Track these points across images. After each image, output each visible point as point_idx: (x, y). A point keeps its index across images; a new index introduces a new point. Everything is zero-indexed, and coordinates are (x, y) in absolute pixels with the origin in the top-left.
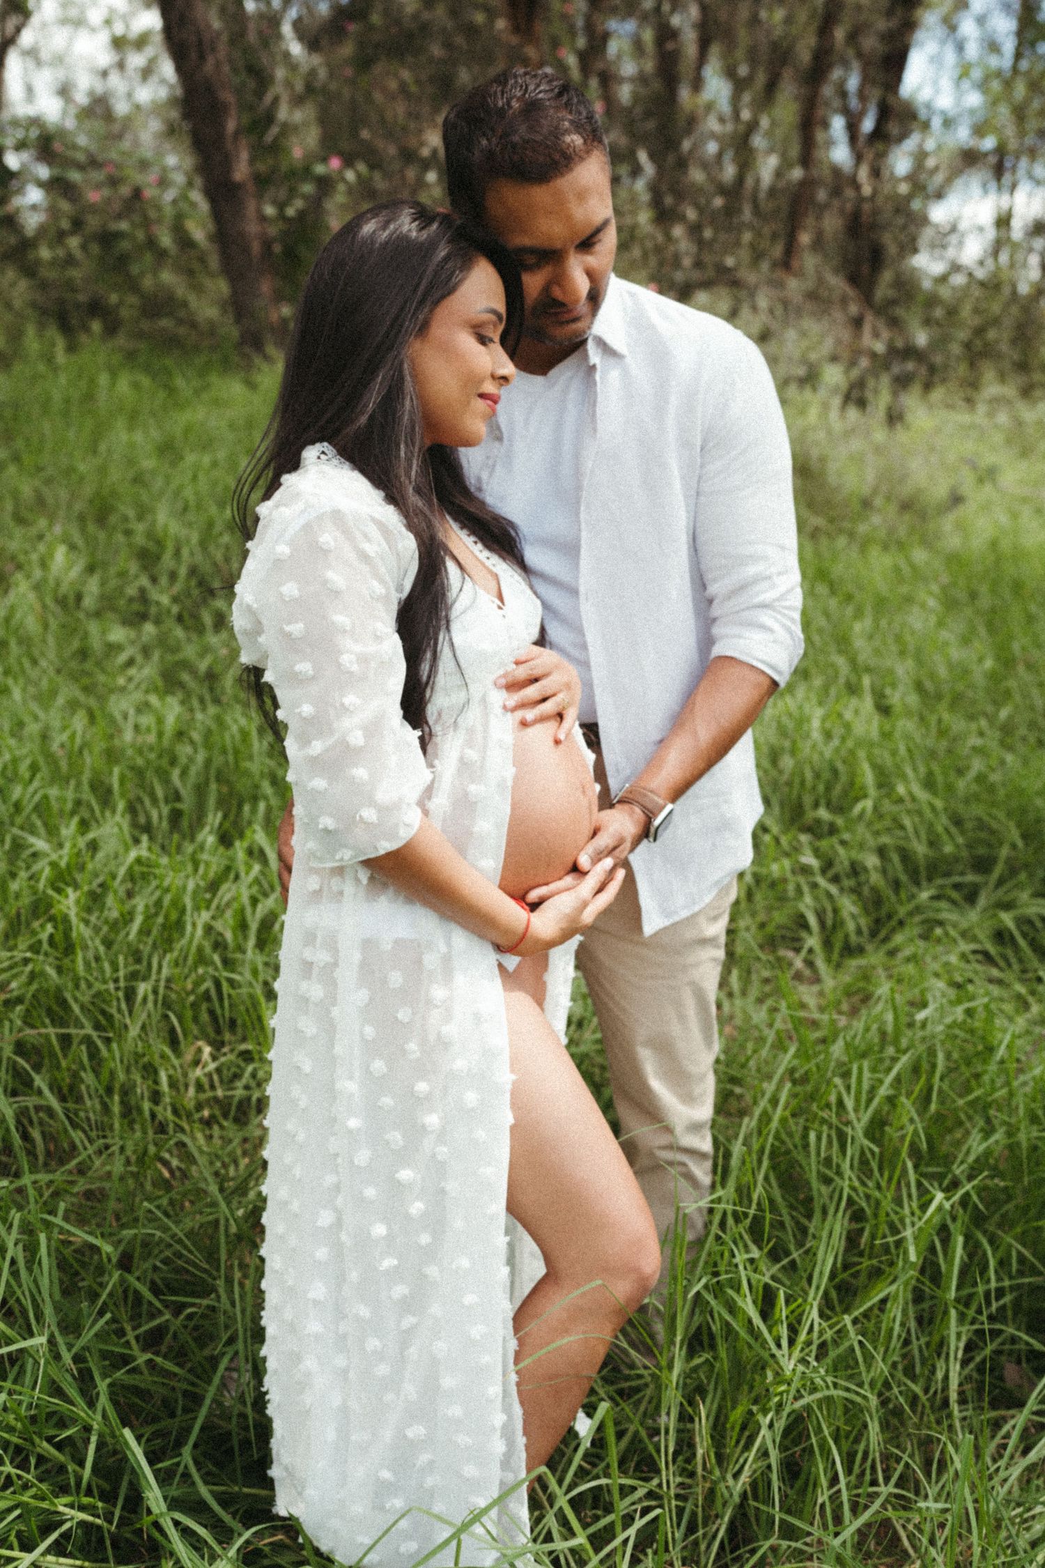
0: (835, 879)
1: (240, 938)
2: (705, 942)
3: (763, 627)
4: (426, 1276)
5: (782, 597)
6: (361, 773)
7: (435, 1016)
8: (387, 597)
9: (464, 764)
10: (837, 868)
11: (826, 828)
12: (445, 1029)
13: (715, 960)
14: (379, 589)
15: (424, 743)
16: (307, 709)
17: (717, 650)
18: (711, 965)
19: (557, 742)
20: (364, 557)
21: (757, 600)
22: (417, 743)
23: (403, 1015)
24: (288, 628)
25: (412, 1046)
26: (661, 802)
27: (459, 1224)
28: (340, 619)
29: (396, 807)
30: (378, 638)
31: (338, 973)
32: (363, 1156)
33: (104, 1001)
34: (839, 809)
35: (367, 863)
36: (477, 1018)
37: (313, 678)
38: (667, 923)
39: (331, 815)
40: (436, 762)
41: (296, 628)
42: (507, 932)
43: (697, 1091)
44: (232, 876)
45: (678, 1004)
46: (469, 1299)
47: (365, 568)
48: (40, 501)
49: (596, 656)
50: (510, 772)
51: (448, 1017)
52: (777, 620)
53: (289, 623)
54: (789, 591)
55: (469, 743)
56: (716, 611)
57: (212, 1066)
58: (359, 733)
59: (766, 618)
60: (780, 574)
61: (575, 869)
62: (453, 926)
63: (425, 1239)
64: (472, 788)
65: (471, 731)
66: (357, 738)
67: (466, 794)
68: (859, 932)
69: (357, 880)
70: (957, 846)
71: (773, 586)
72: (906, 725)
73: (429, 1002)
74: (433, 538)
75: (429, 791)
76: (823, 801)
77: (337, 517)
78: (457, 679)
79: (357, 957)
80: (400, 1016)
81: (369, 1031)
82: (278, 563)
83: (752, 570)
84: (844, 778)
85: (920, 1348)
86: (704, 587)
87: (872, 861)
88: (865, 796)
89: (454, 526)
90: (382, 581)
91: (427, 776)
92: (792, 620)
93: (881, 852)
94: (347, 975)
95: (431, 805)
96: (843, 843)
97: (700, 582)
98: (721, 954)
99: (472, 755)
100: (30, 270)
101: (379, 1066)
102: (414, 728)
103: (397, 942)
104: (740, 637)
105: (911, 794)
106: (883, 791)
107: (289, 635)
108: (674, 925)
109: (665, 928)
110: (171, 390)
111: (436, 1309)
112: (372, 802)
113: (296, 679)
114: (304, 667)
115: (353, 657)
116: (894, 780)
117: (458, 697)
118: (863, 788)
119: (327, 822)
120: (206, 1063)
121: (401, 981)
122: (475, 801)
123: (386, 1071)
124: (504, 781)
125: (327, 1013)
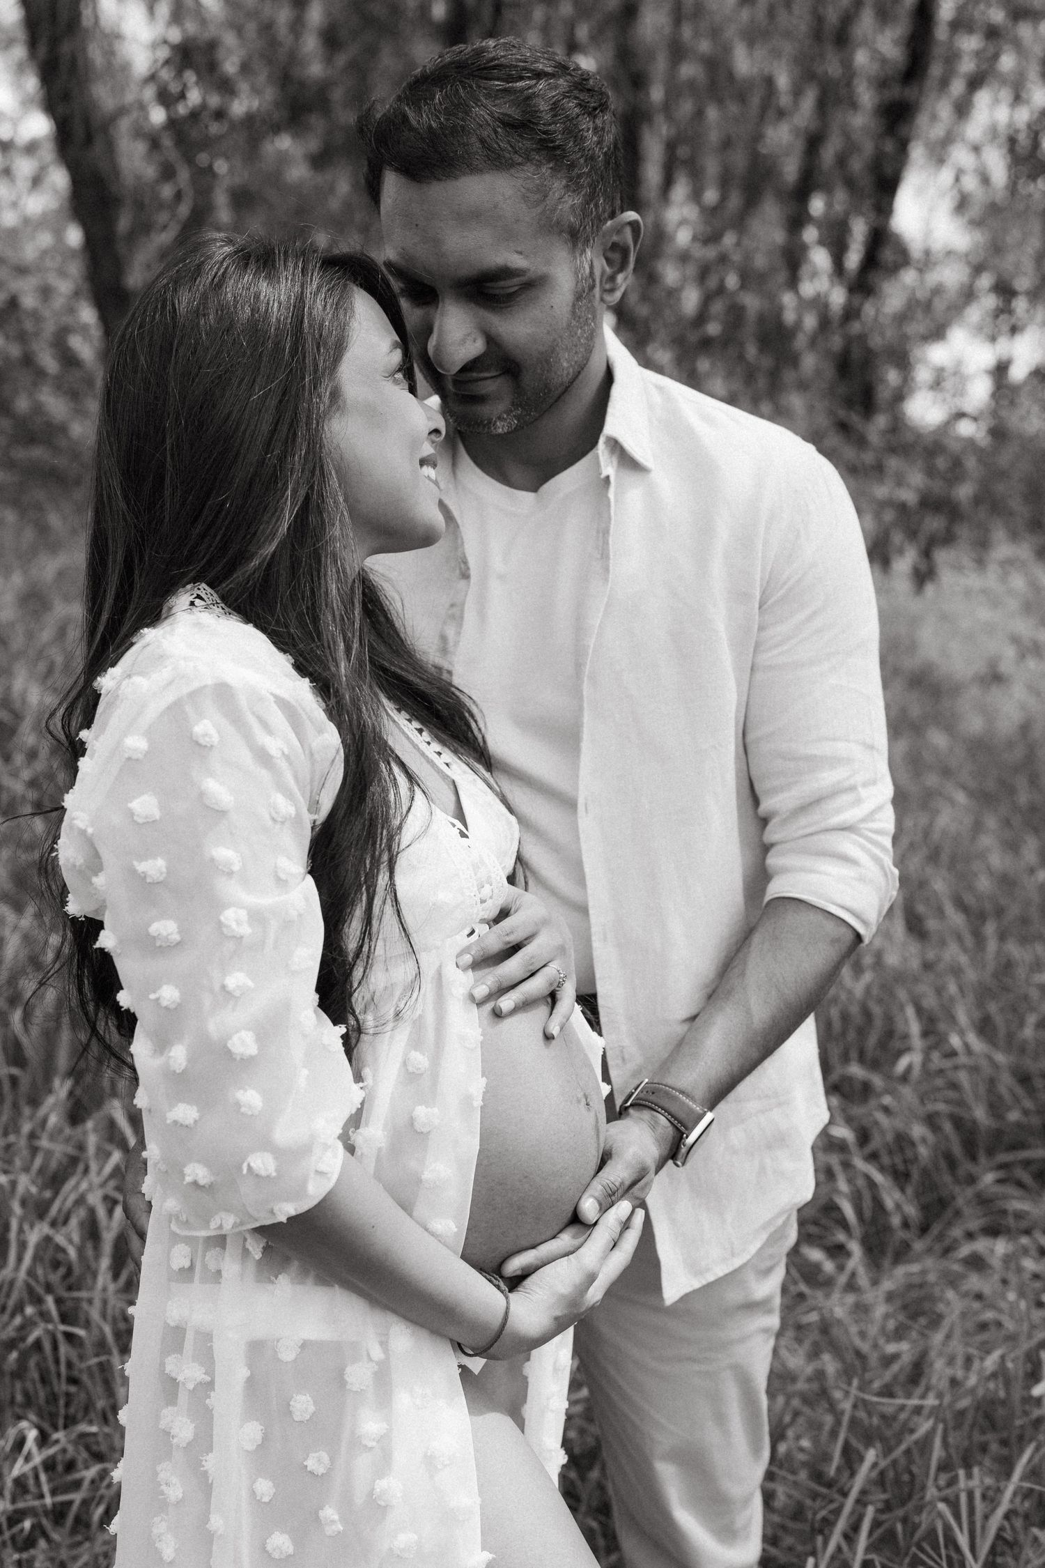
0: (873, 1157)
1: (90, 1252)
2: (752, 1307)
3: (845, 859)
5: (870, 817)
6: (250, 1098)
7: (363, 1464)
8: (298, 819)
9: (410, 1076)
10: (876, 1143)
11: (859, 1089)
12: (381, 1485)
13: (766, 1331)
14: (285, 807)
15: (350, 1045)
16: (169, 994)
17: (776, 888)
18: (759, 1339)
19: (548, 1037)
20: (263, 757)
21: (836, 820)
22: (339, 1043)
23: (316, 1462)
24: (141, 867)
25: (329, 1513)
26: (698, 1109)
28: (224, 853)
29: (304, 1150)
30: (281, 883)
31: (214, 1400)
34: (876, 1065)
35: (262, 1231)
36: (430, 1461)
37: (178, 944)
38: (696, 1284)
39: (206, 1162)
40: (367, 1072)
41: (154, 867)
42: (473, 1325)
43: (740, 1521)
44: (81, 1167)
45: (716, 1399)
47: (264, 774)
49: (598, 895)
50: (477, 1086)
51: (384, 1463)
52: (863, 848)
53: (142, 857)
54: (879, 808)
55: (416, 1042)
56: (773, 834)
57: (37, 1459)
58: (249, 1036)
59: (847, 845)
60: (865, 785)
61: (575, 1219)
62: (392, 1318)
64: (421, 1112)
65: (419, 1024)
66: (244, 1044)
67: (411, 1122)
68: (906, 1224)
69: (246, 1252)
70: (1026, 1112)
71: (858, 801)
72: (953, 953)
73: (356, 1443)
74: (362, 728)
75: (356, 1120)
76: (854, 1054)
77: (223, 694)
78: (401, 947)
79: (243, 1373)
80: (311, 1464)
81: (265, 1487)
82: (131, 765)
83: (828, 778)
84: (878, 1023)
86: (756, 801)
87: (918, 1131)
88: (908, 1049)
89: (389, 705)
90: (289, 795)
91: (356, 1094)
92: (883, 848)
93: (931, 1121)
94: (228, 1402)
95: (360, 1138)
96: (886, 1110)
97: (752, 794)
99: (420, 1060)
101: (281, 1542)
102: (335, 1023)
103: (305, 1345)
104: (812, 871)
105: (967, 1046)
106: (932, 1039)
107: (143, 878)
108: (709, 1286)
109: (695, 1292)
110: (43, 529)
112: (266, 1144)
113: (153, 947)
114: (166, 928)
115: (243, 914)
116: (942, 1026)
117: (402, 972)
118: (906, 1036)
119: (197, 1172)
120: (28, 1458)
121: (312, 1408)
122: (425, 1130)
123: (291, 1551)
124: (468, 1099)
125: (199, 1464)
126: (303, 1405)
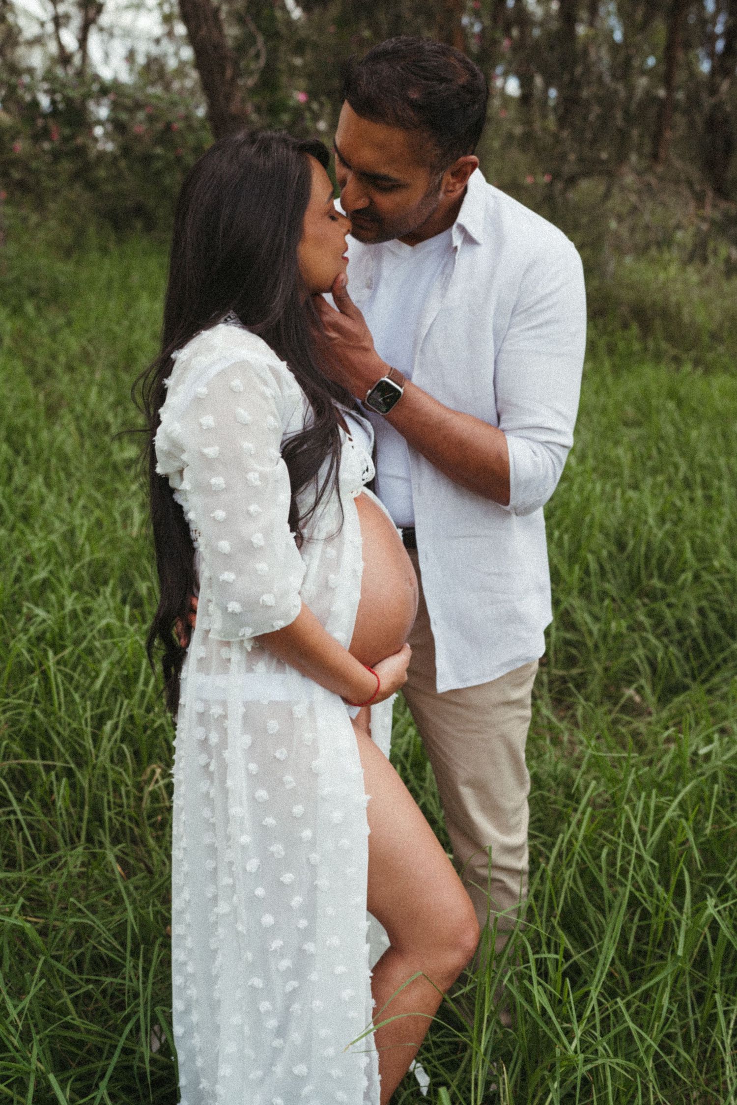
4: (305, 950)
6: (262, 567)
7: (305, 753)
9: (325, 558)
10: (665, 626)
11: (659, 594)
12: (314, 763)
13: (522, 717)
14: (274, 423)
15: (299, 542)
16: (220, 514)
18: (519, 722)
20: (262, 397)
22: (293, 542)
23: (280, 754)
24: (206, 451)
25: (288, 778)
27: (330, 911)
29: (286, 593)
30: (271, 461)
31: (227, 723)
32: (253, 865)
33: (78, 735)
34: (669, 578)
37: (225, 489)
38: (460, 686)
39: (238, 601)
41: (211, 451)
43: (513, 821)
45: (491, 753)
46: (340, 969)
47: (264, 406)
48: (85, 354)
50: (360, 566)
51: (315, 753)
53: (206, 446)
55: (329, 543)
57: (161, 783)
58: (260, 535)
63: (303, 923)
64: (332, 577)
66: (258, 539)
67: (327, 582)
68: (685, 675)
73: (301, 744)
76: (656, 573)
77: (244, 366)
79: (242, 710)
80: (278, 755)
81: (253, 767)
82: (198, 401)
84: (673, 554)
85: (696, 1021)
87: (693, 619)
88: (687, 569)
90: (275, 417)
93: (702, 611)
94: (234, 725)
96: (670, 606)
98: (528, 713)
99: (332, 552)
100: (92, 186)
101: (262, 794)
105: (724, 566)
106: (702, 565)
111: (314, 977)
112: (272, 590)
114: (218, 481)
115: (257, 475)
116: (711, 556)
118: (685, 563)
119: (234, 606)
120: (157, 782)
121: (277, 728)
122: (333, 586)
123: (267, 798)
124: (355, 571)
125: (221, 755)
126: (273, 725)
